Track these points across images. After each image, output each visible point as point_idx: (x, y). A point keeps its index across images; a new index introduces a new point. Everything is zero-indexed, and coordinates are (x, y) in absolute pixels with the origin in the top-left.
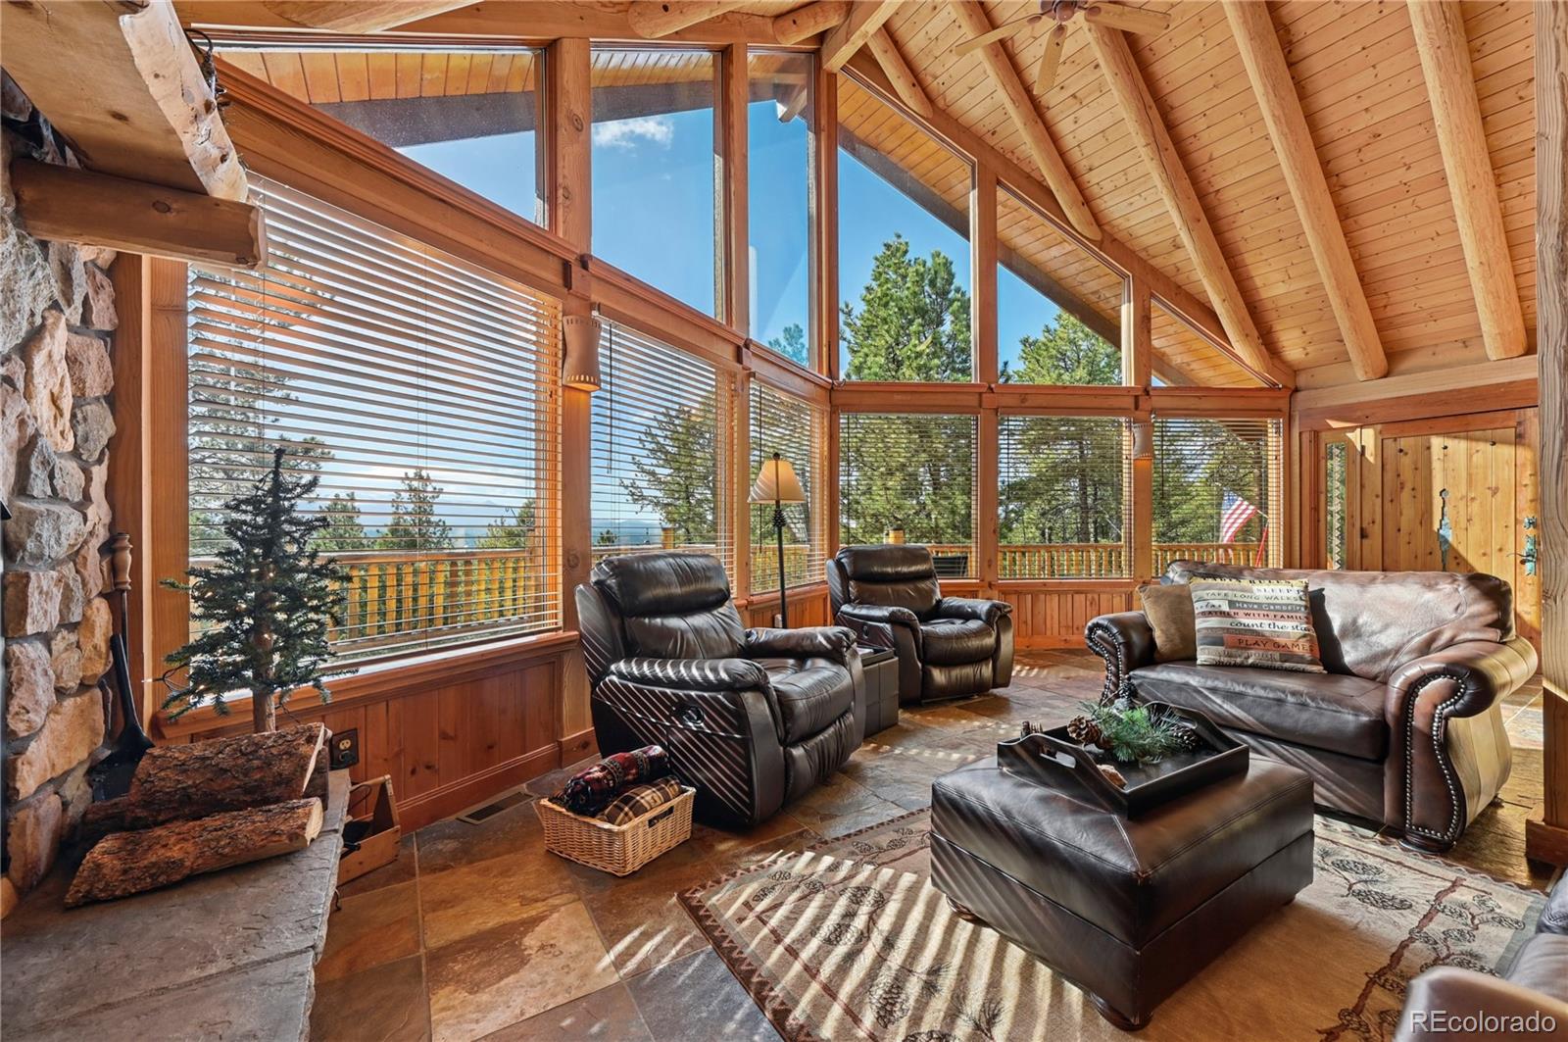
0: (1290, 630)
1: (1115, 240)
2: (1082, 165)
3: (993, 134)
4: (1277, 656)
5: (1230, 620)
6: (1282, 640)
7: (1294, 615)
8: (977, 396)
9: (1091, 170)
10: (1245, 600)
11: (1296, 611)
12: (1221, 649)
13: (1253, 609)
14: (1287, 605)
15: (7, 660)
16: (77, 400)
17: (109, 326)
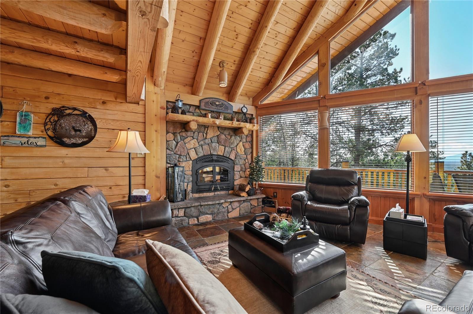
15: (234, 173)
16: (245, 149)
17: (250, 140)
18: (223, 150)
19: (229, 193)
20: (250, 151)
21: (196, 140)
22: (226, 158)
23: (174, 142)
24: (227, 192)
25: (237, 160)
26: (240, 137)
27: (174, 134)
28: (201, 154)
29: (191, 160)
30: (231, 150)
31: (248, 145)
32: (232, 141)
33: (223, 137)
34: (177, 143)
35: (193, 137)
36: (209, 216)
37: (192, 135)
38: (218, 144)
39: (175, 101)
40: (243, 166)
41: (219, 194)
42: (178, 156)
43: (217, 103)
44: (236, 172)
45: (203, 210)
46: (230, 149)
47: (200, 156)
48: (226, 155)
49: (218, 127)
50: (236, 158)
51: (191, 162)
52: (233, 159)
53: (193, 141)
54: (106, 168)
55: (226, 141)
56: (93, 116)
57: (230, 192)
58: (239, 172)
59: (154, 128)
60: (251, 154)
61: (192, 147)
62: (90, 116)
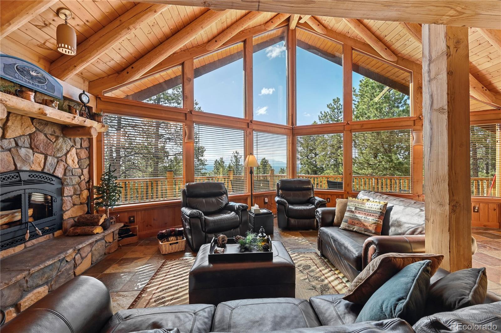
0: (370, 220)
1: (404, 59)
2: (382, 35)
3: (348, 33)
4: (363, 229)
5: (353, 214)
6: (366, 224)
7: (375, 215)
8: (343, 127)
9: (386, 36)
10: (361, 207)
11: (376, 214)
12: (346, 224)
13: (362, 211)
14: (374, 211)
15: (62, 200)
16: (80, 160)
17: (87, 146)
18: (43, 161)
19: (55, 236)
20: (88, 162)
22: (47, 176)
24: (51, 235)
25: (68, 177)
26: (72, 140)
30: (58, 162)
31: (84, 154)
32: (58, 147)
33: (41, 137)
36: (40, 289)
38: (31, 151)
40: (77, 186)
43: (34, 74)
44: (66, 198)
45: (30, 283)
46: (56, 160)
48: (49, 170)
49: (32, 119)
50: (65, 174)
52: (60, 176)
55: (47, 145)
57: (57, 233)
58: (71, 196)
60: (88, 167)
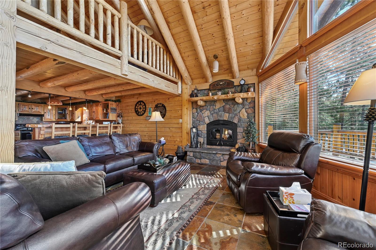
15: (237, 133)
16: (248, 114)
17: (253, 106)
18: (228, 116)
20: (253, 115)
21: (208, 111)
22: (230, 122)
23: (197, 114)
24: (231, 147)
26: (243, 105)
27: (196, 109)
28: (212, 120)
29: (206, 124)
30: (235, 116)
31: (250, 111)
32: (235, 109)
33: (228, 106)
34: (198, 114)
35: (207, 109)
36: (207, 160)
37: (206, 108)
38: (224, 112)
39: (194, 90)
40: (245, 128)
41: (224, 148)
42: (198, 122)
43: (221, 83)
44: (239, 133)
45: (204, 156)
47: (211, 121)
48: (230, 120)
49: (224, 100)
50: (239, 122)
51: (206, 125)
52: (236, 122)
53: (207, 112)
54: (169, 128)
55: (230, 109)
56: (165, 106)
58: (242, 133)
59: (186, 107)
60: (254, 118)
61: (206, 115)
62: (164, 106)
